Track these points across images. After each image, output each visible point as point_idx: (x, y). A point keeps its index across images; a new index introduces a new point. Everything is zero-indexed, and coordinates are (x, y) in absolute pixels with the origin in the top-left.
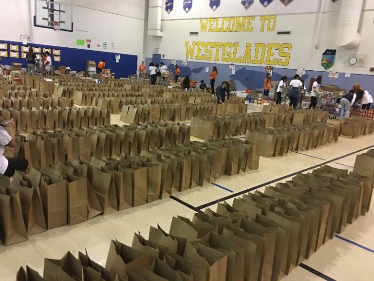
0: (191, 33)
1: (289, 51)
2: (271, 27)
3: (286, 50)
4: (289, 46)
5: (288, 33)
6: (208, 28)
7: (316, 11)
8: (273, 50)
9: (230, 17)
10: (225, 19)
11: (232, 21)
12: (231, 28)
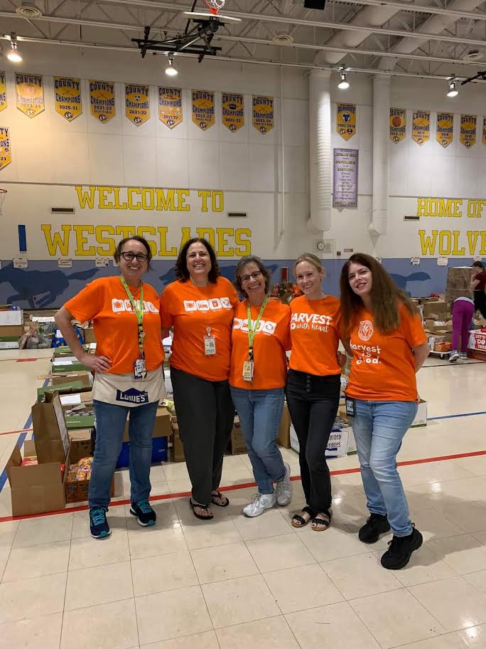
0: (54, 210)
1: (249, 238)
2: (218, 206)
3: (244, 237)
4: (248, 232)
5: (244, 215)
6: (97, 202)
7: (273, 190)
8: (226, 237)
9: (144, 188)
10: (132, 189)
11: (148, 194)
12: (148, 204)
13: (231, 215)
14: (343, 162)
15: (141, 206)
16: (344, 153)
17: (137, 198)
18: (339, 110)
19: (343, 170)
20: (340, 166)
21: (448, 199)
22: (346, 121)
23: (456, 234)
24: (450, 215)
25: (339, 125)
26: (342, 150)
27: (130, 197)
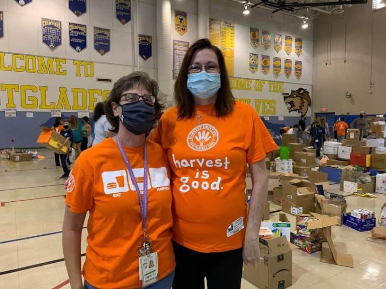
2: (89, 73)
5: (110, 80)
8: (95, 96)
9: (27, 55)
10: (17, 55)
11: (30, 60)
12: (31, 68)
13: (99, 80)
14: (179, 50)
15: (24, 69)
16: (180, 44)
17: (20, 63)
18: (176, 15)
19: (179, 55)
20: (178, 52)
21: (244, 79)
22: (181, 22)
23: (249, 100)
24: (245, 89)
25: (177, 25)
26: (178, 41)
27: (14, 62)
